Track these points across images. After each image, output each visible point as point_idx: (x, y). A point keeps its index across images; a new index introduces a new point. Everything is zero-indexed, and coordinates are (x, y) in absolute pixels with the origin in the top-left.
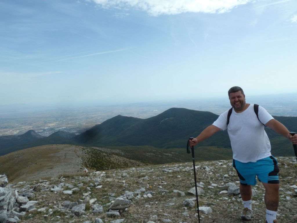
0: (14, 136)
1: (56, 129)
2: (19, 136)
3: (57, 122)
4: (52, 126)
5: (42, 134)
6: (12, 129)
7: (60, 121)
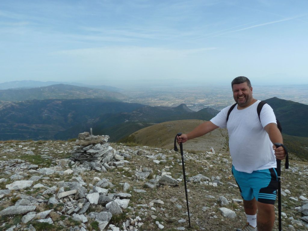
0: (169, 108)
1: (205, 106)
2: (173, 108)
3: (207, 99)
4: (202, 102)
5: (192, 109)
6: (168, 101)
7: (209, 98)
